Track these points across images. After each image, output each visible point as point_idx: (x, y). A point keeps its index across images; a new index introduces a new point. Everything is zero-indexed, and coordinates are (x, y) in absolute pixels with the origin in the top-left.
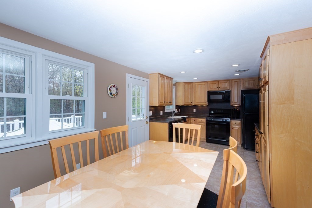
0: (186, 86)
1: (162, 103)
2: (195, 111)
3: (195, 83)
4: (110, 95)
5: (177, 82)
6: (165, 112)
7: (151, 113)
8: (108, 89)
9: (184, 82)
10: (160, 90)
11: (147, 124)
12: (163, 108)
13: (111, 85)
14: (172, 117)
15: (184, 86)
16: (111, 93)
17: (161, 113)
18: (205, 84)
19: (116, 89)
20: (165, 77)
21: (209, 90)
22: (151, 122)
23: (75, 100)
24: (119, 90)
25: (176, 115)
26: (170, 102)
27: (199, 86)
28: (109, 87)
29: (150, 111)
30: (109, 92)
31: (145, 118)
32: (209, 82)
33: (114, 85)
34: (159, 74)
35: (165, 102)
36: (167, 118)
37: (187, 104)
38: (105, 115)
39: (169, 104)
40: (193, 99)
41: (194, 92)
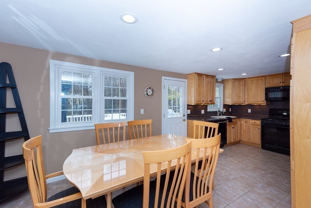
0: (236, 83)
1: (200, 102)
2: (249, 111)
3: (249, 78)
4: (146, 95)
5: (223, 79)
6: (208, 111)
7: (189, 112)
8: (145, 91)
9: (234, 79)
10: (197, 90)
11: (184, 121)
12: (205, 107)
13: (147, 88)
14: (216, 117)
15: (234, 83)
16: (147, 94)
17: (203, 112)
18: (262, 80)
19: (152, 90)
20: (205, 76)
21: (268, 86)
22: (189, 120)
23: (121, 100)
24: (154, 91)
25: (223, 115)
26: (211, 101)
27: (255, 82)
28: (146, 89)
29: (188, 109)
30: (145, 93)
31: (182, 116)
32: (269, 76)
33: (150, 88)
34: (196, 73)
35: (203, 101)
36: (211, 117)
37: (239, 103)
38: (142, 111)
39: (210, 103)
40: (246, 98)
41: (247, 89)
